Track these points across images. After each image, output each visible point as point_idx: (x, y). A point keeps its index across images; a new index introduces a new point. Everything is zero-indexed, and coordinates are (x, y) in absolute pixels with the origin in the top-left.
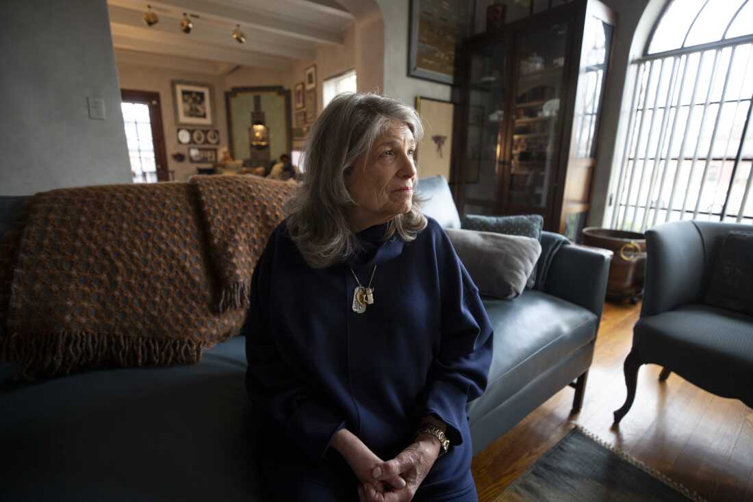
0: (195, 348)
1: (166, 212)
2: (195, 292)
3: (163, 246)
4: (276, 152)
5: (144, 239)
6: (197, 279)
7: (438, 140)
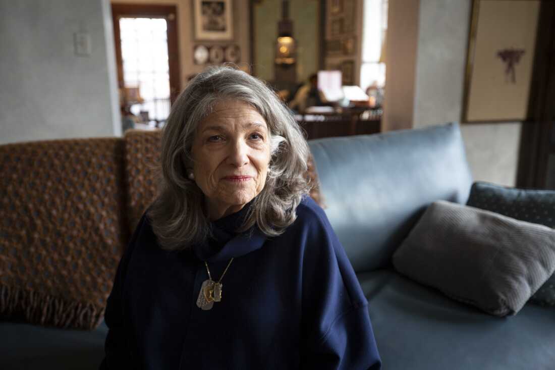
0: (94, 313)
1: (90, 171)
2: (105, 255)
3: (81, 206)
4: (302, 72)
5: (64, 198)
6: (109, 242)
7: (509, 57)
